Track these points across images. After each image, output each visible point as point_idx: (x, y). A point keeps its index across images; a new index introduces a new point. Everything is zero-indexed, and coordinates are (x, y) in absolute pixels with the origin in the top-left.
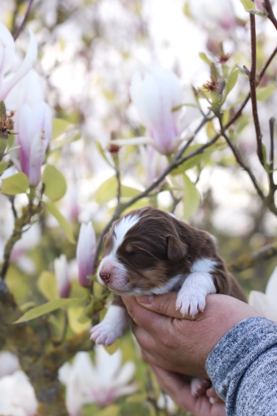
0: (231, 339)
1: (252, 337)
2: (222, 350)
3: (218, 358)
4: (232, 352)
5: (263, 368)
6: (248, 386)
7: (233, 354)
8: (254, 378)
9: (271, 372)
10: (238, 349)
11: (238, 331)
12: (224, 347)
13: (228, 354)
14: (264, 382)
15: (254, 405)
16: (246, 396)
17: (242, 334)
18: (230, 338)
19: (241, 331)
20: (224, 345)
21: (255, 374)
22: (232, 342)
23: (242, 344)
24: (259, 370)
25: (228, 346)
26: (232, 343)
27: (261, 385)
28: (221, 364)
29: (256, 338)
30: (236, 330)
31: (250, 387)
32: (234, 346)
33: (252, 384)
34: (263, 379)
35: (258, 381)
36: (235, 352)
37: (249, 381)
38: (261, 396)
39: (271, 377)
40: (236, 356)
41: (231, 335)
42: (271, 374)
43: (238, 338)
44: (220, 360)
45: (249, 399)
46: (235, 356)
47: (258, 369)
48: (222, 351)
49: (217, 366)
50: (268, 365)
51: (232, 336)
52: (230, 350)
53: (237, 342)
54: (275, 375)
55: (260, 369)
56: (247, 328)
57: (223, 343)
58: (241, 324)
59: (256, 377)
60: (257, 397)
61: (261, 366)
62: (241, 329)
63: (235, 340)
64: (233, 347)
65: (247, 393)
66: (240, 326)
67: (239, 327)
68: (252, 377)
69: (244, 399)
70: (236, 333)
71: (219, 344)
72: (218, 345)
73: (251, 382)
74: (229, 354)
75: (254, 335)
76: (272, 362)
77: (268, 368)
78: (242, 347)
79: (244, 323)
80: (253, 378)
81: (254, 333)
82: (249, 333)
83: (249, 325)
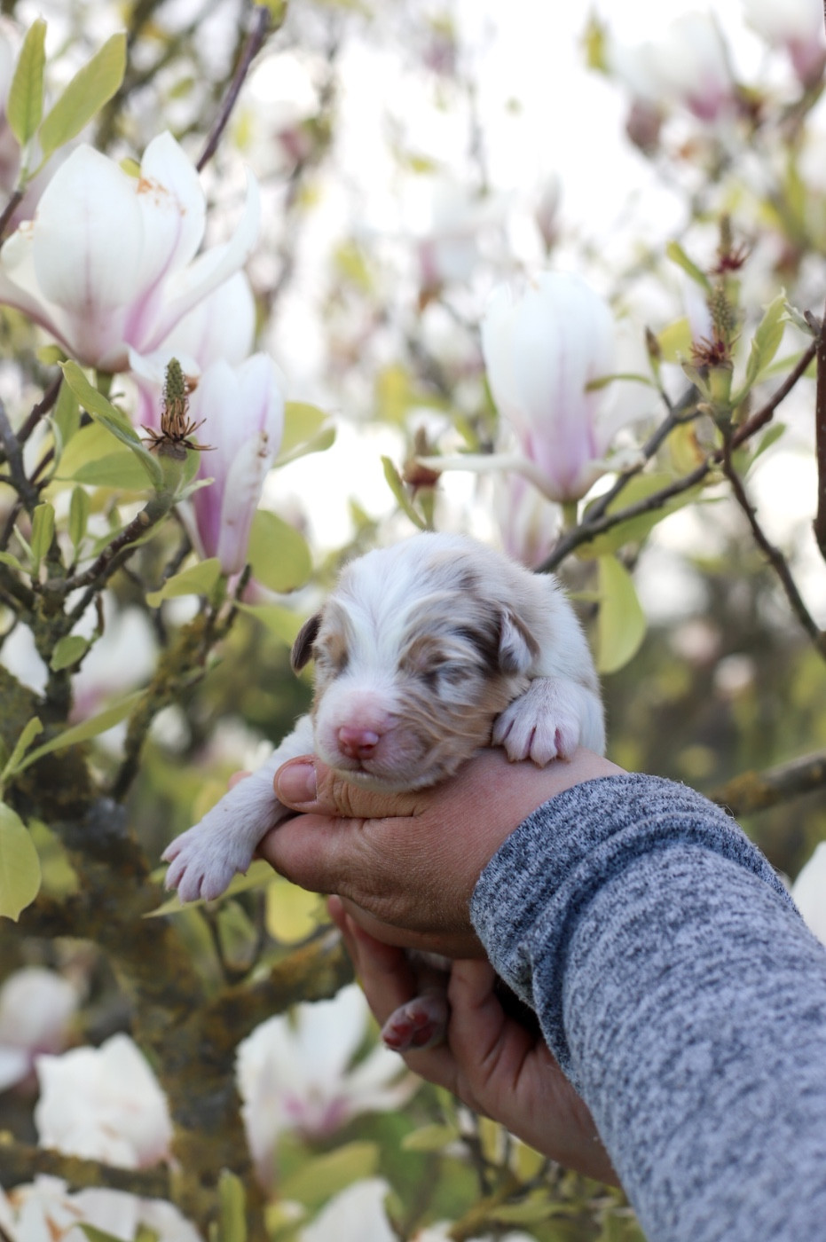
0: (511, 863)
2: (493, 891)
4: (516, 897)
5: (612, 940)
7: (517, 903)
9: (630, 951)
10: (531, 888)
11: (529, 838)
12: (496, 884)
13: (507, 902)
19: (538, 837)
20: (496, 879)
22: (516, 869)
23: (542, 875)
25: (505, 880)
26: (515, 873)
27: (611, 991)
32: (520, 880)
36: (524, 897)
38: (614, 1026)
39: (632, 967)
41: (511, 851)
42: (632, 958)
43: (531, 859)
46: (522, 908)
47: (601, 945)
48: (492, 896)
50: (623, 931)
51: (515, 852)
52: (511, 892)
56: (553, 826)
57: (492, 874)
61: (605, 937)
63: (522, 865)
64: (517, 884)
67: (530, 827)
70: (524, 845)
71: (485, 875)
72: (482, 879)
82: (559, 844)
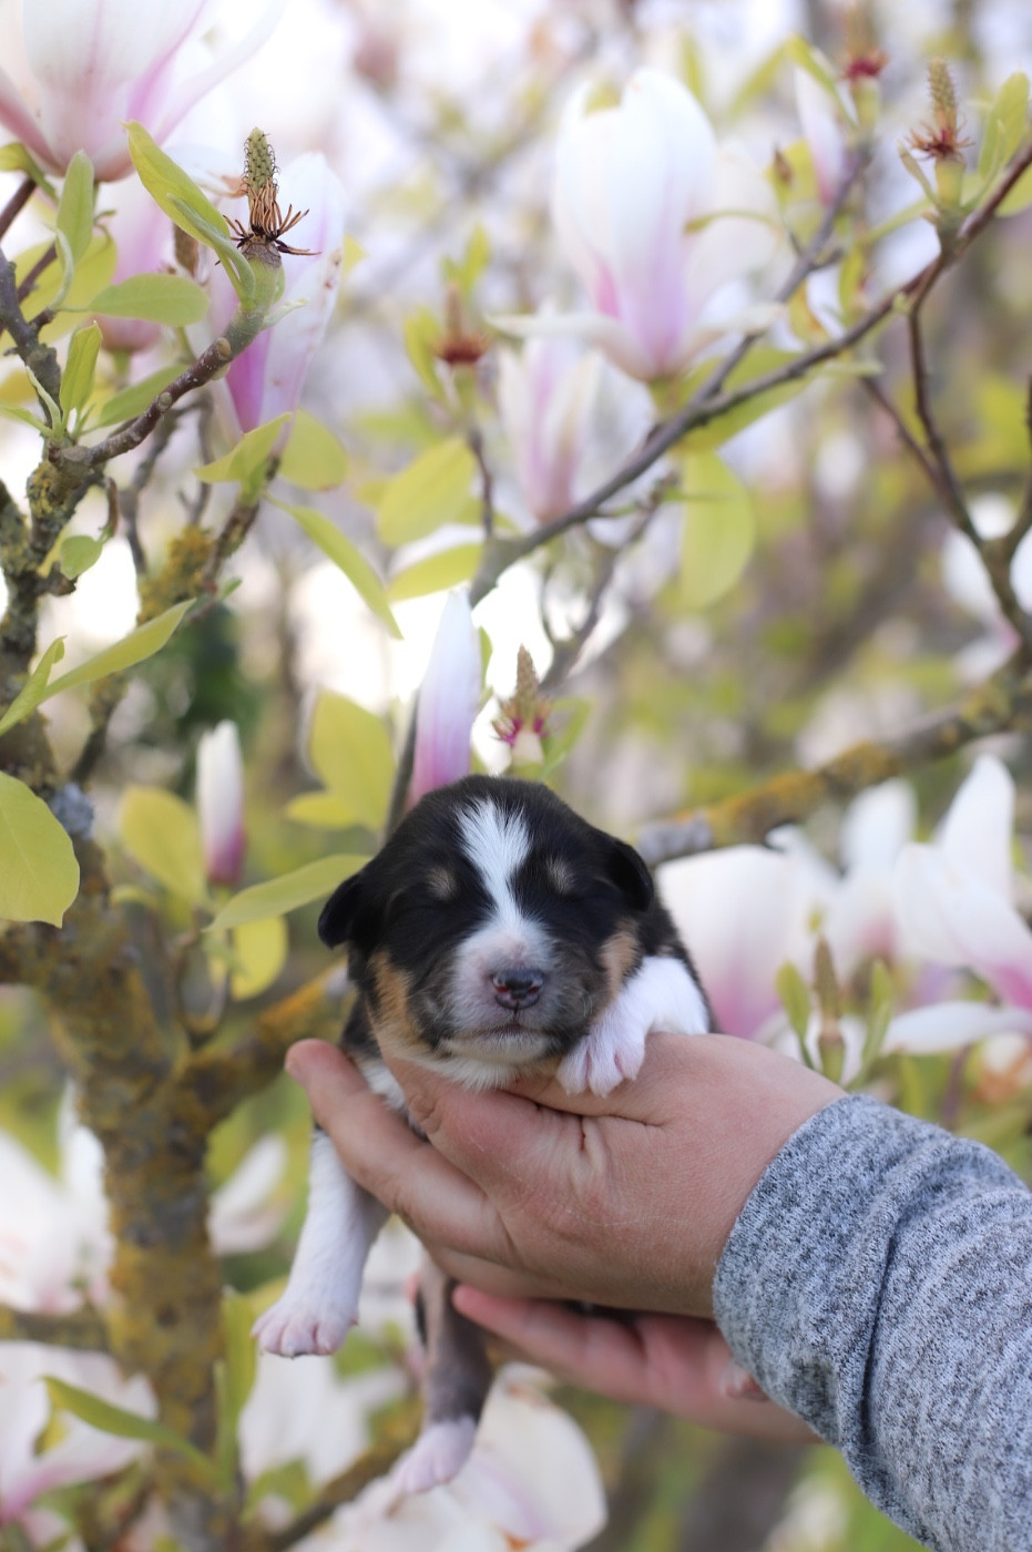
0: (776, 1200)
1: (844, 1187)
2: (755, 1240)
3: (747, 1270)
4: (788, 1242)
5: (939, 1286)
6: (907, 1357)
7: (790, 1249)
8: (919, 1327)
9: (972, 1296)
10: (808, 1229)
11: (794, 1167)
12: (759, 1230)
13: (776, 1250)
14: (966, 1334)
15: (957, 1419)
16: (909, 1392)
17: (811, 1177)
18: (774, 1194)
19: (805, 1165)
20: (758, 1224)
21: (917, 1314)
22: (783, 1206)
23: (819, 1211)
24: (925, 1297)
25: (771, 1223)
26: (783, 1212)
27: (957, 1347)
28: (758, 1289)
29: (857, 1191)
30: (787, 1165)
31: (915, 1361)
32: (792, 1220)
33: (921, 1351)
34: (955, 1325)
35: (939, 1336)
36: (798, 1241)
37: (904, 1340)
38: (974, 1386)
39: (981, 1315)
40: (801, 1252)
41: (774, 1185)
42: (976, 1303)
43: (802, 1193)
44: (755, 1276)
45: (926, 1403)
46: (796, 1255)
47: (924, 1293)
48: (755, 1246)
49: (749, 1299)
50: (951, 1273)
51: (779, 1186)
52: (781, 1237)
53: (798, 1206)
54: (992, 1304)
55: (930, 1294)
56: (822, 1153)
57: (753, 1218)
58: (799, 1144)
59: (926, 1324)
60: (955, 1389)
61: (928, 1285)
62: (802, 1158)
63: (791, 1201)
64: (787, 1226)
65: (910, 1382)
66: (799, 1152)
67: (793, 1154)
68: (912, 1325)
69: (905, 1402)
70: (790, 1176)
71: (742, 1222)
72: (738, 1226)
73: (915, 1344)
74: (779, 1248)
75: (850, 1180)
76: (960, 1261)
77: (953, 1283)
78: (819, 1222)
79: (807, 1137)
80: (914, 1329)
81: (849, 1174)
82: (836, 1174)
83: (825, 1143)
